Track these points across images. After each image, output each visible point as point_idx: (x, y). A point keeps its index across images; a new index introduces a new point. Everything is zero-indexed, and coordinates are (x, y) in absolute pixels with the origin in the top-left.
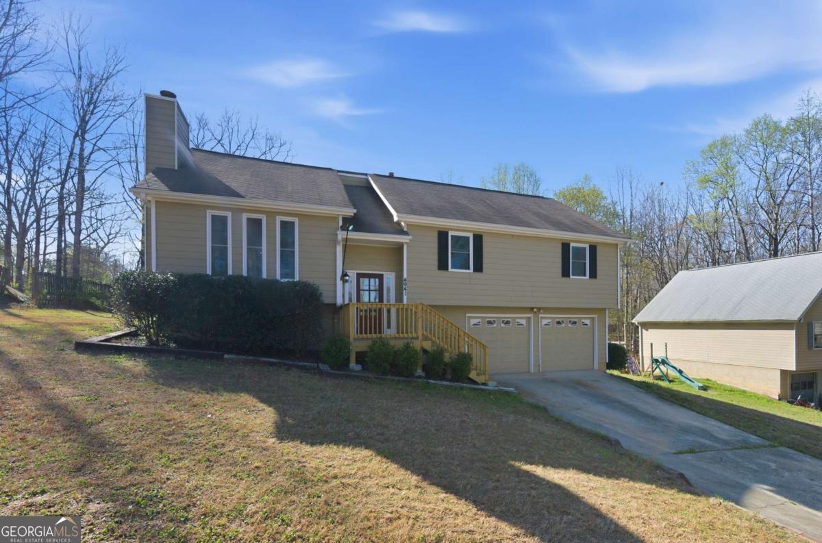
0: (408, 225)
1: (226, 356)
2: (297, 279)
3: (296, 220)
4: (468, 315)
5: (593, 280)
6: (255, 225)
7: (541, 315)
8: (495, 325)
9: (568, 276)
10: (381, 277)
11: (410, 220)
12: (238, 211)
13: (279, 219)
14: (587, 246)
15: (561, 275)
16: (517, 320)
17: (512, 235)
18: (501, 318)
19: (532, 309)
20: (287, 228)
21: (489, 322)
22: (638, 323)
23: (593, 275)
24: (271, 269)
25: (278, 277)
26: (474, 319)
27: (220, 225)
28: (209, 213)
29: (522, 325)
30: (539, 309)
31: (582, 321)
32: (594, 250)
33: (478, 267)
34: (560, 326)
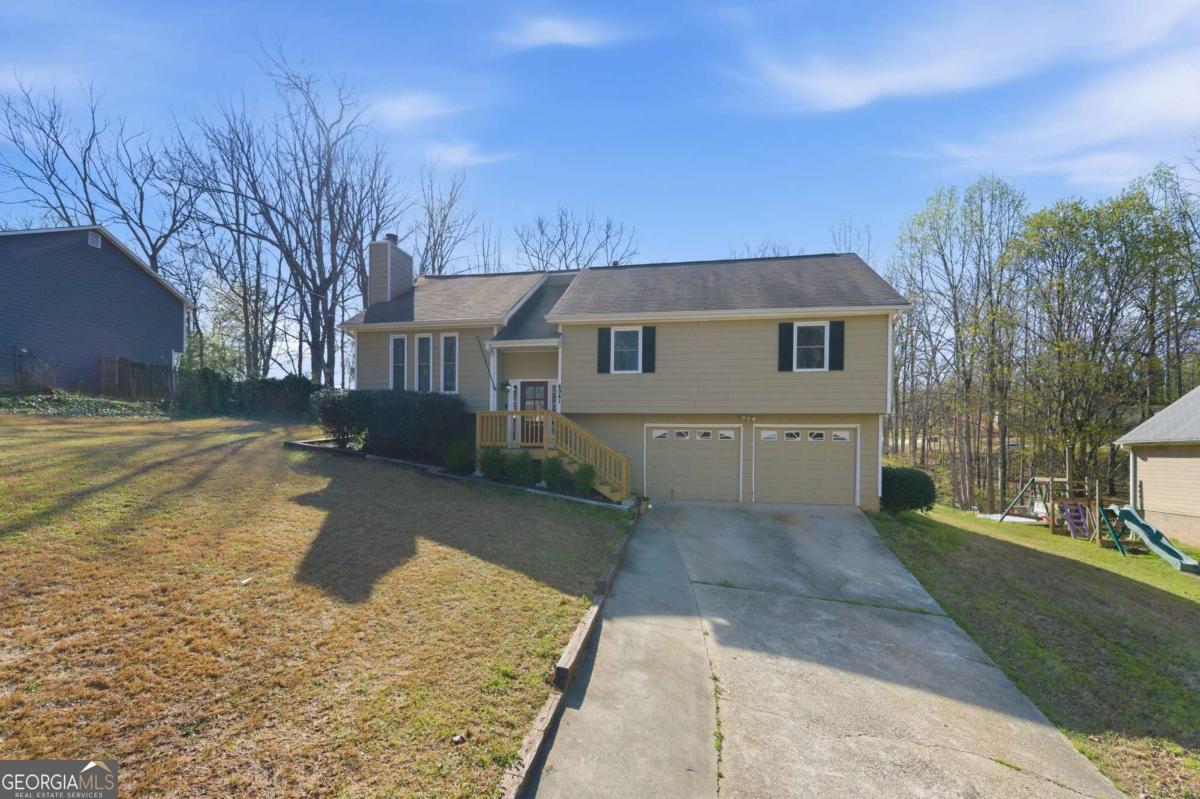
0: (565, 326)
2: (456, 392)
3: (456, 335)
4: (647, 425)
5: (837, 374)
6: (424, 343)
7: (755, 425)
8: (688, 438)
9: (790, 368)
10: (545, 384)
11: (567, 321)
12: (411, 333)
13: (443, 336)
14: (827, 325)
15: (777, 367)
16: (721, 432)
17: (699, 322)
18: (697, 428)
19: (740, 416)
20: (450, 344)
21: (680, 434)
23: (837, 363)
24: (437, 384)
25: (442, 390)
26: (658, 429)
27: (399, 344)
28: (392, 337)
29: (728, 438)
30: (752, 416)
31: (834, 433)
32: (838, 327)
33: (649, 366)
34: (791, 440)
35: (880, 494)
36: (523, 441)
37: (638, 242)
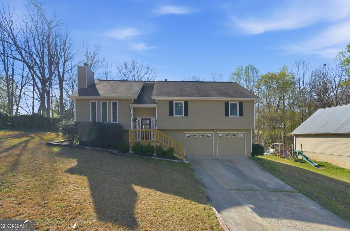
0: (158, 100)
1: (86, 148)
2: (118, 122)
3: (117, 102)
4: (185, 133)
5: (241, 117)
6: (104, 105)
7: (217, 132)
8: (197, 137)
9: (228, 116)
10: (150, 119)
11: (158, 98)
12: (99, 100)
13: (112, 102)
14: (238, 103)
15: (224, 115)
16: (207, 135)
18: (200, 134)
19: (213, 130)
20: (115, 105)
21: (194, 136)
22: (293, 134)
23: (241, 114)
24: (110, 119)
25: (112, 122)
26: (188, 134)
27: (94, 105)
28: (91, 102)
29: (209, 136)
30: (216, 130)
31: (239, 134)
32: (241, 104)
33: (186, 114)
34: (228, 137)
35: (252, 152)
36: (142, 140)
37: (157, 73)
